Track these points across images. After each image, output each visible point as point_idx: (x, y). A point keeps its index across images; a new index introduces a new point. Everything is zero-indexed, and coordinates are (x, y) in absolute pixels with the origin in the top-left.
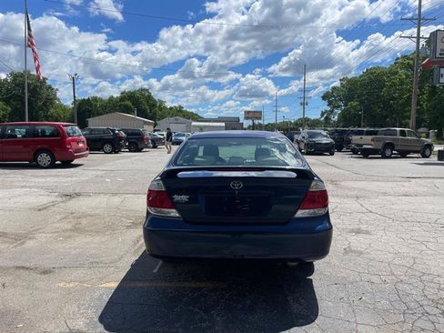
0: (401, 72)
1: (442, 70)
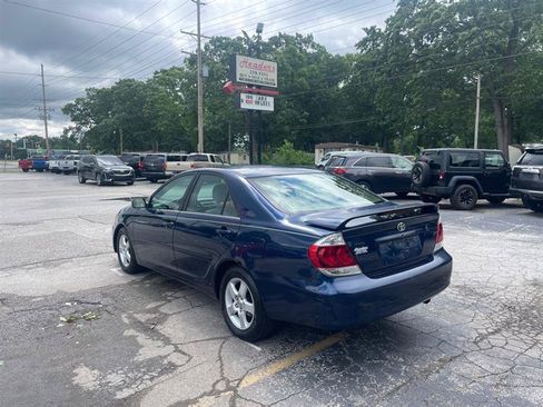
0: (161, 88)
1: (243, 96)
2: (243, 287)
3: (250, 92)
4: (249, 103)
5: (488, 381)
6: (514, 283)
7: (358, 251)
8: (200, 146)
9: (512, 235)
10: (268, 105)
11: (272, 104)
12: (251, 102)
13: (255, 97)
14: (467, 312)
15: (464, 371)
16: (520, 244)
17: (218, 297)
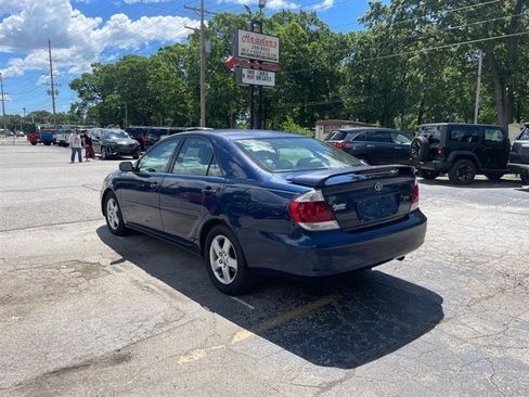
0: (164, 64)
1: (245, 71)
2: (227, 244)
3: (252, 67)
4: (250, 78)
5: (480, 341)
6: (509, 252)
7: (337, 207)
8: (202, 121)
9: (509, 208)
10: (269, 80)
11: (273, 79)
12: (253, 77)
13: (257, 72)
14: (462, 278)
15: (456, 333)
16: (516, 216)
17: (203, 255)
